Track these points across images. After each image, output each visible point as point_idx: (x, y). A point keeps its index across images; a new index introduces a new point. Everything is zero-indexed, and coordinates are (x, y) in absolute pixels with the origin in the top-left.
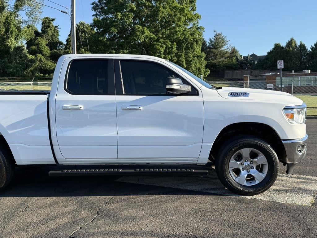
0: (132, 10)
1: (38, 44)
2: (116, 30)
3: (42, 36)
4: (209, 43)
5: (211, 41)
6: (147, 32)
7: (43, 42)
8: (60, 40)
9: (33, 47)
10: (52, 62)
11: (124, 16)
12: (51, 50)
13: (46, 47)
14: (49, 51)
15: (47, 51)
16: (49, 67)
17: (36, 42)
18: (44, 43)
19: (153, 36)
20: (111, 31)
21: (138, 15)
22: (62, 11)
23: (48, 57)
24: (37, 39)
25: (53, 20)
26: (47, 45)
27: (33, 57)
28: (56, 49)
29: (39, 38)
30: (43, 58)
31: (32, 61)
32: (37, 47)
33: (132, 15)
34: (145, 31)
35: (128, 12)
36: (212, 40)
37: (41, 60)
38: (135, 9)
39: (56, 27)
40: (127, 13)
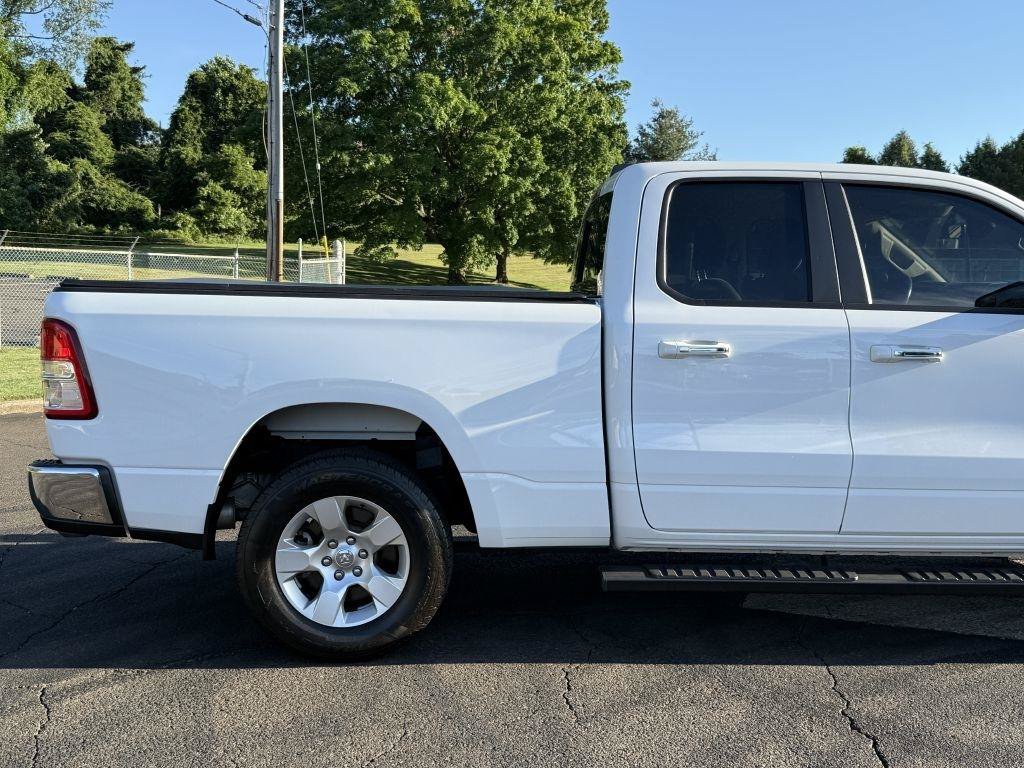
0: (405, 24)
1: (74, 126)
2: (355, 86)
3: (87, 100)
4: (637, 140)
5: (643, 134)
6: (456, 98)
7: (91, 118)
8: (148, 114)
9: (58, 135)
10: (125, 187)
11: (382, 40)
12: (116, 146)
13: (101, 135)
14: (110, 151)
15: (104, 148)
16: (113, 201)
17: (69, 117)
18: (95, 123)
19: (474, 109)
20: (339, 90)
21: (424, 39)
22: (246, 17)
23: (107, 167)
24: (73, 107)
25: (128, 47)
26: (103, 129)
27: (65, 167)
28: (135, 144)
29: (80, 107)
30: (94, 173)
31: (62, 180)
32: (73, 135)
33: (405, 41)
34: (451, 93)
35: (395, 28)
36: (649, 131)
37: (86, 180)
38: (417, 19)
39: (135, 70)
40: (392, 33)
